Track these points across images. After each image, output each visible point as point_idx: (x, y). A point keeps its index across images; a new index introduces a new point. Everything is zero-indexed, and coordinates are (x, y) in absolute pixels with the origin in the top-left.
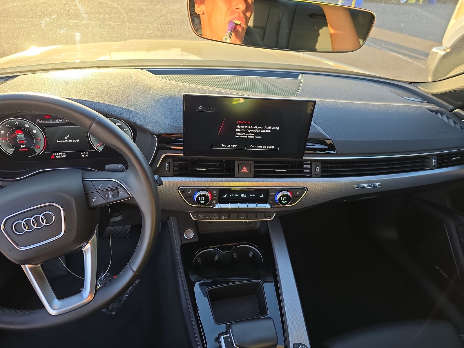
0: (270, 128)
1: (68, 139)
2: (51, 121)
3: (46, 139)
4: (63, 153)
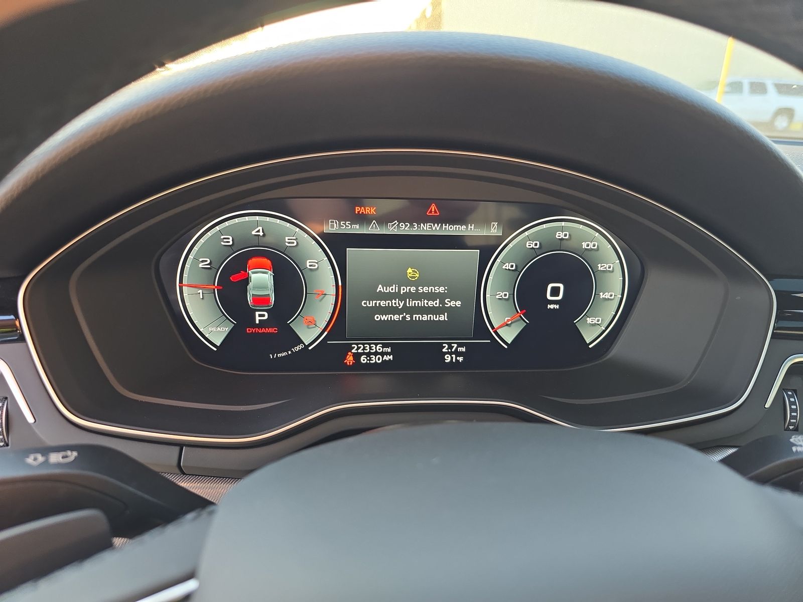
2: (373, 228)
3: (340, 292)
4: (384, 345)
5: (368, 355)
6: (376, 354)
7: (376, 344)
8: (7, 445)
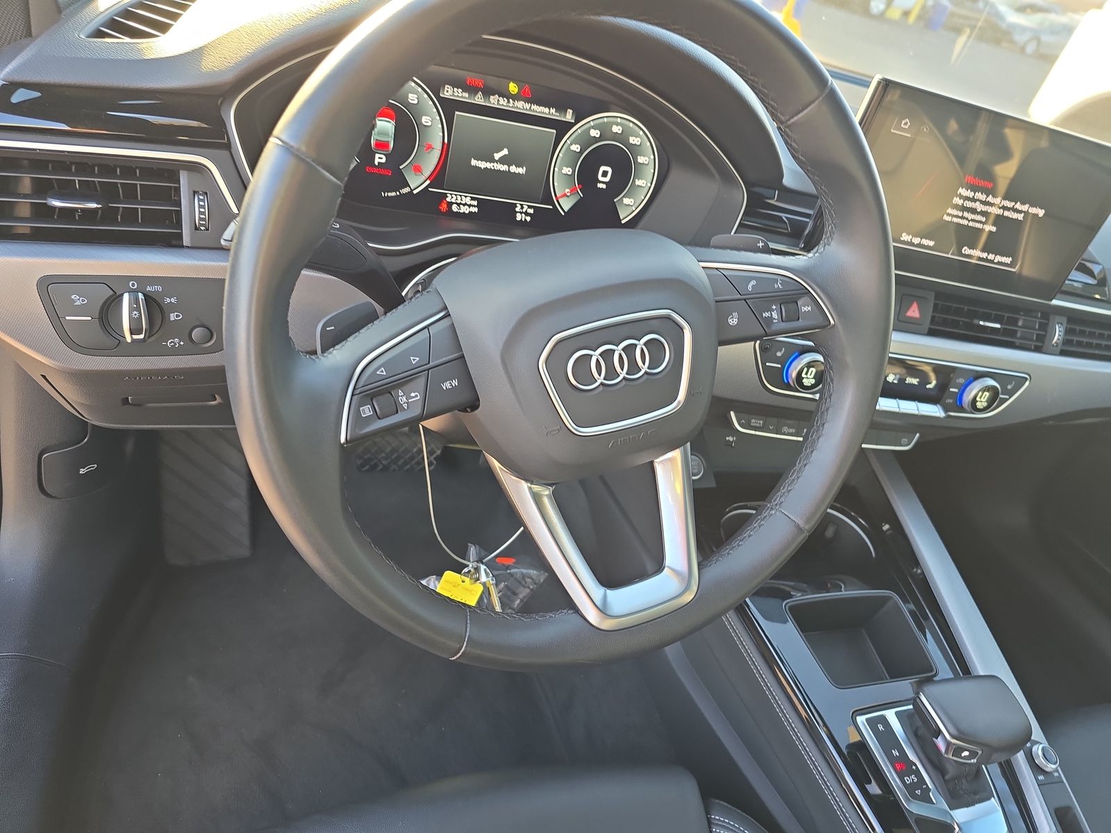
0: (1025, 208)
1: (502, 161)
2: (479, 99)
3: (445, 148)
4: (473, 199)
5: (459, 205)
6: (465, 205)
7: (466, 197)
8: (208, 230)
